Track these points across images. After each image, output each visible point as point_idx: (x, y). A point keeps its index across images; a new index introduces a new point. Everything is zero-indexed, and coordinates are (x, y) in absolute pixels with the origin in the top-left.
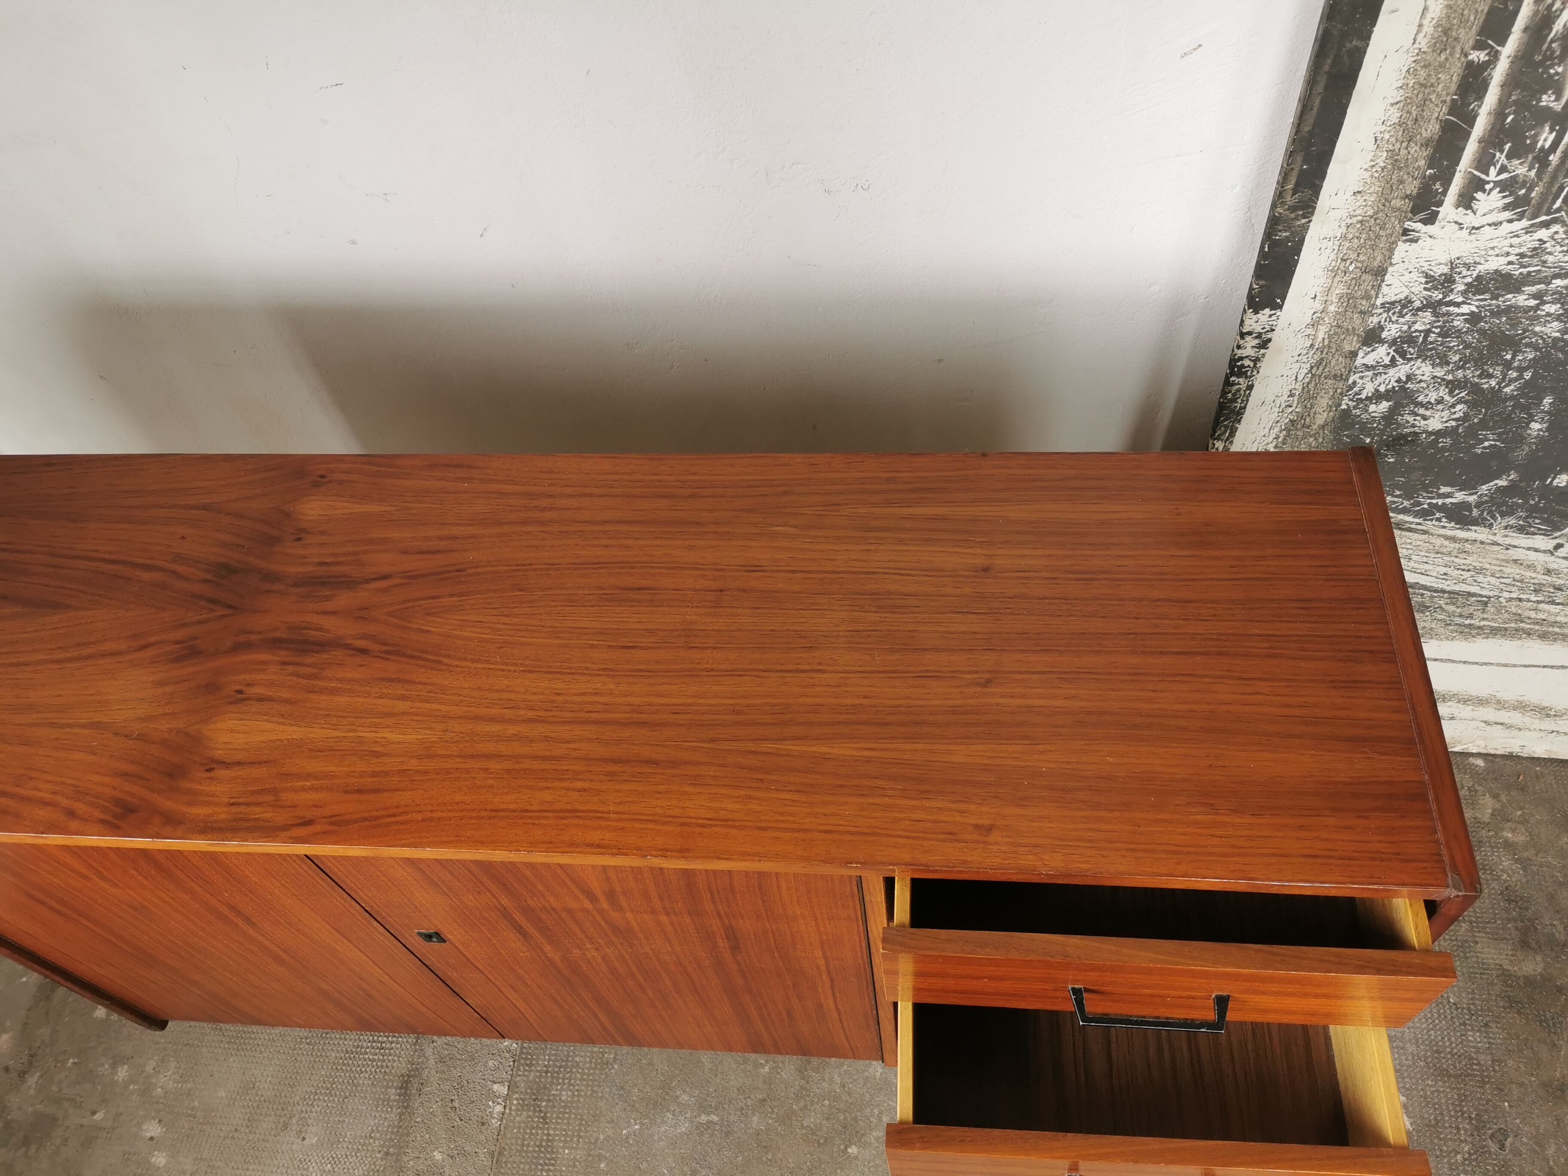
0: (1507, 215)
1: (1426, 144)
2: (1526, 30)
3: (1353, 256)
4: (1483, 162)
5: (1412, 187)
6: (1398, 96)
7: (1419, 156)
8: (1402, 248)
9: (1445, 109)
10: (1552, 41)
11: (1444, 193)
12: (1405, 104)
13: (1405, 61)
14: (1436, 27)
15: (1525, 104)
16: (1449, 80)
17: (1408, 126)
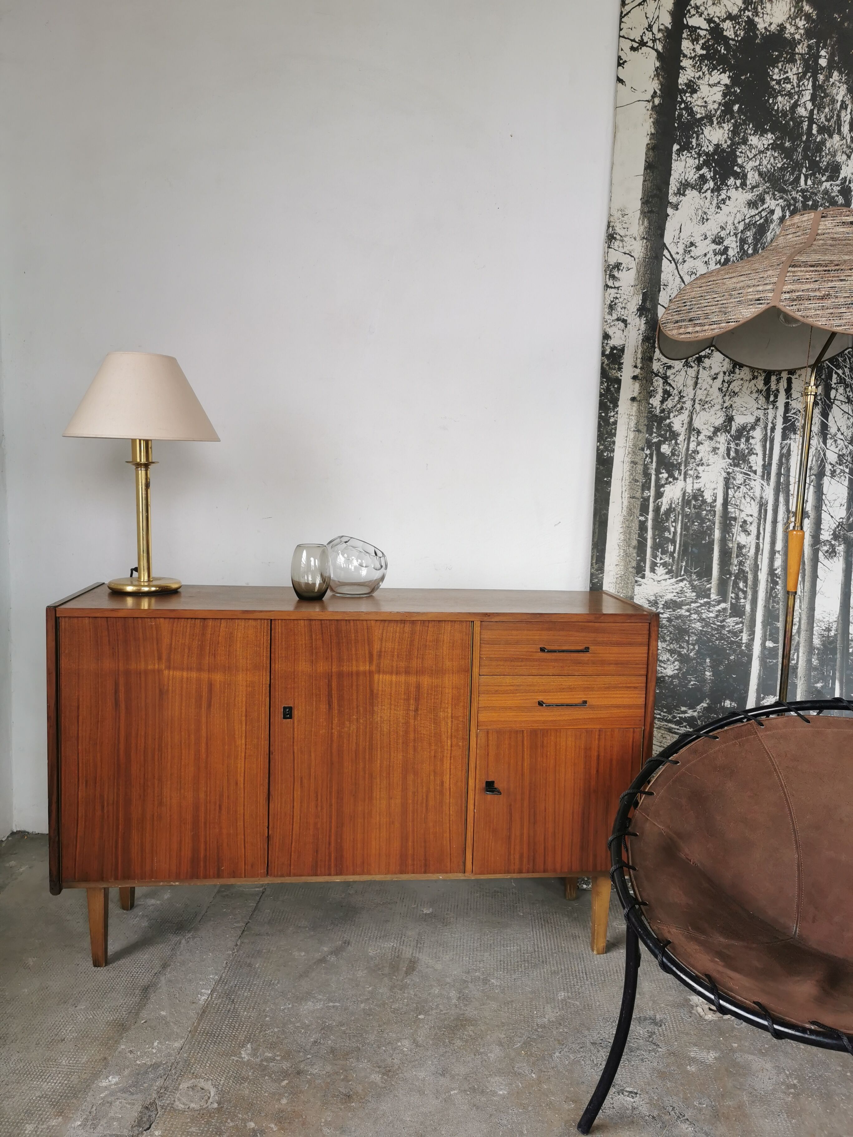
0: (667, 576)
1: (634, 548)
2: (653, 511)
3: (621, 591)
4: (655, 556)
5: (634, 564)
6: (621, 530)
7: (634, 553)
8: (637, 588)
9: (637, 536)
10: (662, 515)
11: (645, 567)
12: (624, 533)
13: (621, 519)
14: (627, 508)
15: (661, 536)
16: (635, 526)
17: (627, 541)
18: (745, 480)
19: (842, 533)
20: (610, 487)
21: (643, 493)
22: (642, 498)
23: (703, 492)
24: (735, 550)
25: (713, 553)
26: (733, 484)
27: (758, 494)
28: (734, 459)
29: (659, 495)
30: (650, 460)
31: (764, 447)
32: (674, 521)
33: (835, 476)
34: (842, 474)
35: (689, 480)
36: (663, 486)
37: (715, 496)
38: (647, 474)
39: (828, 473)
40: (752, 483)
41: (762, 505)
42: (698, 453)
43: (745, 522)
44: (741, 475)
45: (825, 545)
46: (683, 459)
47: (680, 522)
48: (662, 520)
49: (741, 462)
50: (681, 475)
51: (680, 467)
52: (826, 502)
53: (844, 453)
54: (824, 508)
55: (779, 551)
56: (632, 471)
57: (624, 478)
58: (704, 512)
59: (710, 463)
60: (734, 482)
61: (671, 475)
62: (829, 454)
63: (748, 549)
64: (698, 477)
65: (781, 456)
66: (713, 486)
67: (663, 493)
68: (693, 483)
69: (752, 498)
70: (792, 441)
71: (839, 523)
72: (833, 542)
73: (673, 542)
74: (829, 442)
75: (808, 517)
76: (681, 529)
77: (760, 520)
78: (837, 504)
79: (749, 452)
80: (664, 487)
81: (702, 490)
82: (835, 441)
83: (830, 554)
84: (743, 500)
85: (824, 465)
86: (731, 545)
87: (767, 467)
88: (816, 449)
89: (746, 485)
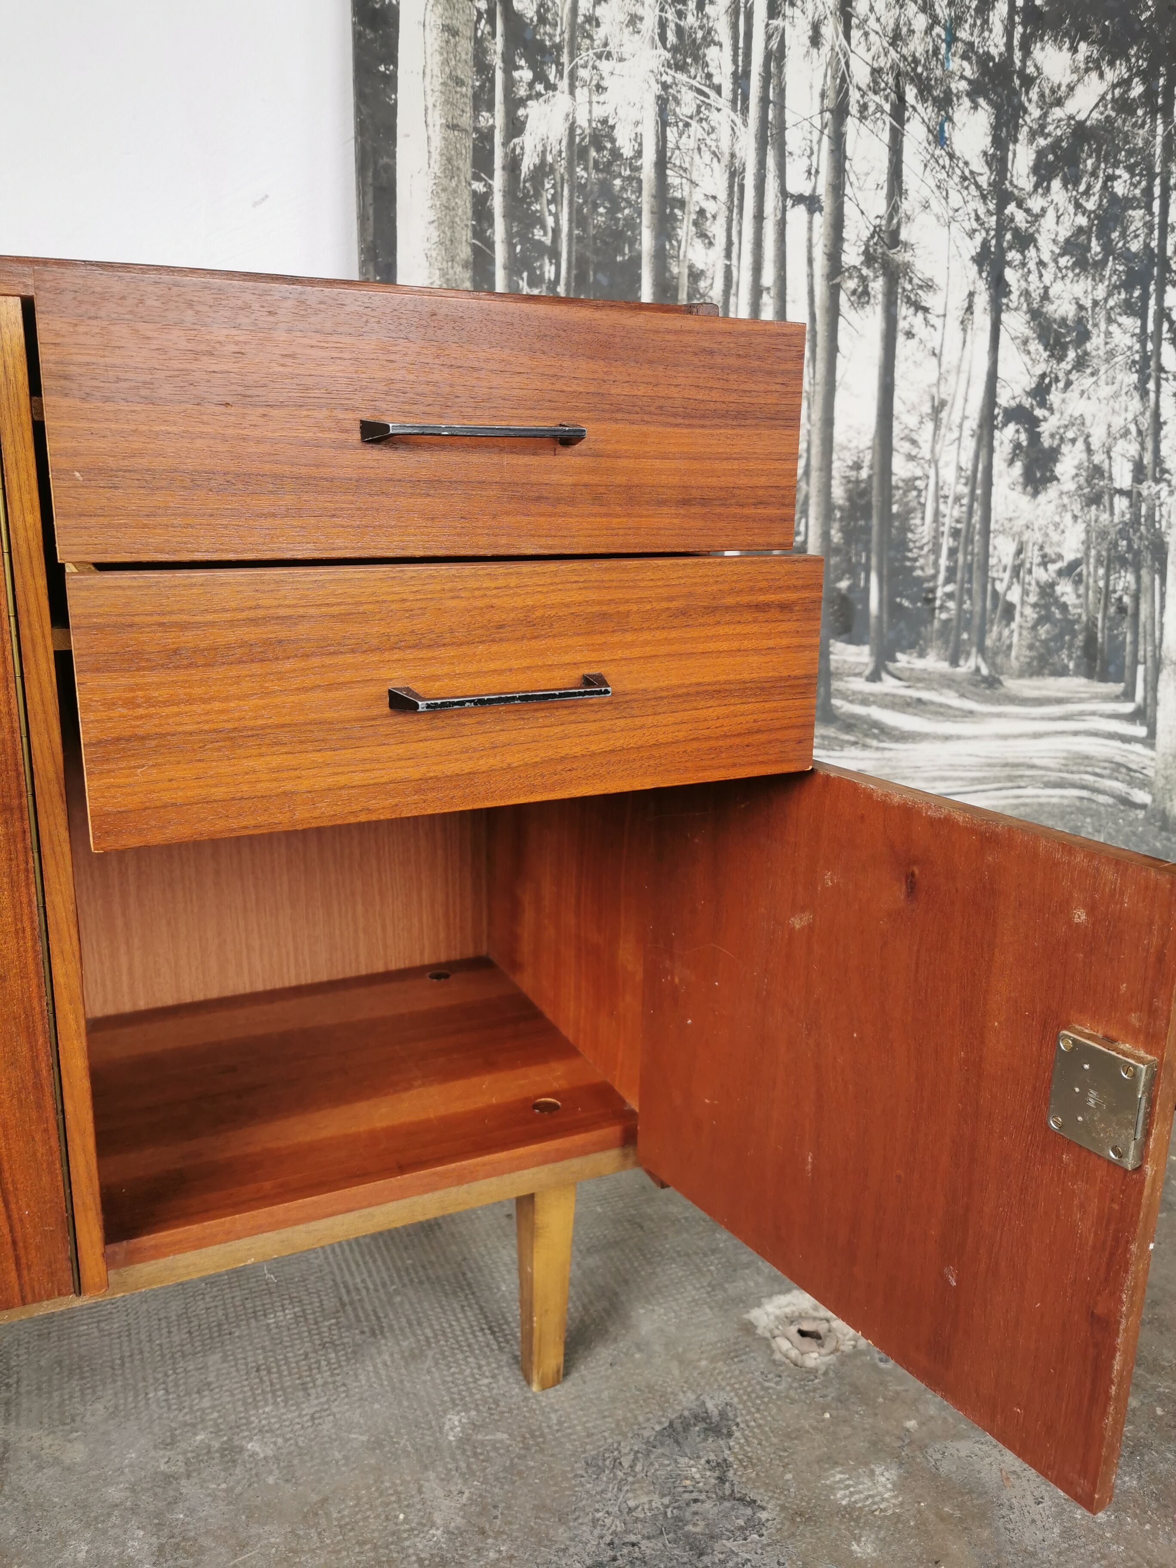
1: (465, 265)
2: (504, 168)
6: (431, 215)
7: (465, 278)
9: (470, 234)
10: (525, 182)
12: (439, 223)
13: (428, 182)
14: (442, 155)
15: (524, 236)
16: (464, 206)
17: (448, 245)
18: (699, 107)
19: (880, 250)
20: (395, 91)
21: (476, 118)
22: (476, 130)
23: (613, 127)
24: (684, 281)
25: (640, 288)
26: (675, 114)
27: (725, 146)
28: (674, 50)
29: (515, 127)
30: (488, 29)
31: (735, 27)
32: (554, 200)
33: (866, 118)
34: (878, 115)
35: (582, 94)
36: (522, 102)
37: (638, 139)
38: (483, 67)
39: (854, 109)
40: (714, 116)
41: (735, 174)
42: (598, 25)
43: (702, 212)
44: (692, 94)
45: (851, 277)
46: (566, 36)
47: (565, 202)
48: (526, 195)
49: (689, 60)
50: (562, 77)
51: (559, 56)
52: (853, 178)
53: (882, 65)
54: (848, 190)
55: (768, 289)
56: (448, 50)
57: (428, 71)
58: (618, 182)
59: (626, 51)
60: (678, 110)
61: (540, 76)
62: (854, 61)
63: (709, 281)
64: (600, 88)
65: (769, 56)
66: (634, 115)
67: (524, 123)
68: (590, 103)
69: (714, 153)
70: (787, 24)
71: (875, 227)
72: (865, 271)
73: (554, 255)
74: (855, 34)
75: (821, 209)
76: (570, 221)
77: (731, 211)
78: (870, 184)
79: (704, 38)
80: (525, 106)
81: (611, 122)
82: (866, 34)
83: (859, 297)
84: (696, 157)
85: (847, 90)
86: (675, 270)
87: (741, 79)
88: (832, 49)
89: (701, 120)
